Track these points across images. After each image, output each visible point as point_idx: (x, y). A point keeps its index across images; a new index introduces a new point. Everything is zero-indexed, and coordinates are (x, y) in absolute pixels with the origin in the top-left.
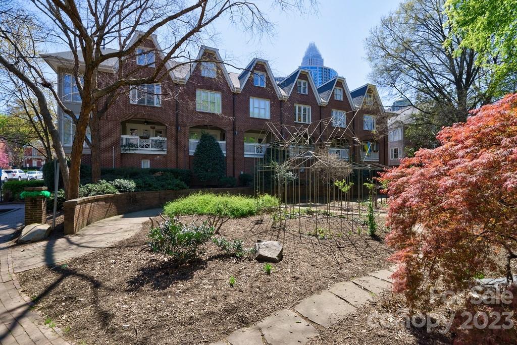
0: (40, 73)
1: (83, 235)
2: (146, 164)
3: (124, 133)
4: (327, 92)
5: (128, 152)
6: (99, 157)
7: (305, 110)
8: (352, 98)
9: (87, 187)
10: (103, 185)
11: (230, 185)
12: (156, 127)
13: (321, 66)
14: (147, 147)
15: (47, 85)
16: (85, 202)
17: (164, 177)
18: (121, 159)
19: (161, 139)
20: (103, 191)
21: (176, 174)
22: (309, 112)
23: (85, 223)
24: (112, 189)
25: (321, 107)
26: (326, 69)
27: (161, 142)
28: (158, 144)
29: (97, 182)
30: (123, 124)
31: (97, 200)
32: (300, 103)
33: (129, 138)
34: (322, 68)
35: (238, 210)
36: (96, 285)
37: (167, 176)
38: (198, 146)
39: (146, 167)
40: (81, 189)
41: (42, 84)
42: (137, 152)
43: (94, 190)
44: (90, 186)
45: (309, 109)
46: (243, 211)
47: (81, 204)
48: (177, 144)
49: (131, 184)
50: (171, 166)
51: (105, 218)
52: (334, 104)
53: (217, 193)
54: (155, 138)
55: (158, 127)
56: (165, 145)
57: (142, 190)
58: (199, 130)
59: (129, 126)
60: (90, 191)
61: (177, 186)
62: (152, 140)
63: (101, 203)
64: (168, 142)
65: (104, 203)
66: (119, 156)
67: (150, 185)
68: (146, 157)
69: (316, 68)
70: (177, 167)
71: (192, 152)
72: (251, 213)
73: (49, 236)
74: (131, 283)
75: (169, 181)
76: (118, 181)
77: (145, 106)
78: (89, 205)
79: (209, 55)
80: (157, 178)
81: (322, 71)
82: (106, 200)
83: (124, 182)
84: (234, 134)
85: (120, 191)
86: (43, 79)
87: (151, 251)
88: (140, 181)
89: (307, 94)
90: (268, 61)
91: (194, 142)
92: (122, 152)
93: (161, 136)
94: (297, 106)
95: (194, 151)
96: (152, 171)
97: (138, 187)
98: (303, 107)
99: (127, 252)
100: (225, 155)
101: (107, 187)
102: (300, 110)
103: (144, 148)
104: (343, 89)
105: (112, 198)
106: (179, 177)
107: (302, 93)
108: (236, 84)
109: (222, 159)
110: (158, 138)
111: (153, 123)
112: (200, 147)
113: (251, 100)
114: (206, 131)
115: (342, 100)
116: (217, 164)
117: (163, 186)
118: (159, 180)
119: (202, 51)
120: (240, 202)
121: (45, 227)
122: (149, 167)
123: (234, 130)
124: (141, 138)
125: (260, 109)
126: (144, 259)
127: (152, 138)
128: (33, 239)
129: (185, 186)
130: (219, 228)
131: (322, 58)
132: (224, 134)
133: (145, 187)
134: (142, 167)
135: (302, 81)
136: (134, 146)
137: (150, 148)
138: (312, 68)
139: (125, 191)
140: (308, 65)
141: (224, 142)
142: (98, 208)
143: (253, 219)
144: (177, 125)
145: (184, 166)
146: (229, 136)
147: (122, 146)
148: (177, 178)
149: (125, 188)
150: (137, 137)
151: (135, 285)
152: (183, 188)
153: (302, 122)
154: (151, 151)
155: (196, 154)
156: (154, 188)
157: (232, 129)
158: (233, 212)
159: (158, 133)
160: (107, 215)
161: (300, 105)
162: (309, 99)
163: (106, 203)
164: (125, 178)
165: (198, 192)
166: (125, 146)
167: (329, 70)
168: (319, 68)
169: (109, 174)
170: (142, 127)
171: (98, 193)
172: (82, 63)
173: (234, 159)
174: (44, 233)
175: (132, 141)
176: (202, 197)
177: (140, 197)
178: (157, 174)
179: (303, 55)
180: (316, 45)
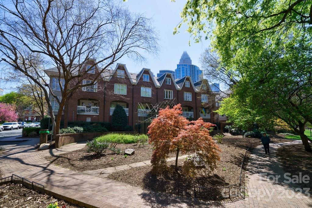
0: (44, 80)
1: (62, 148)
2: (89, 120)
3: (79, 105)
4: (181, 83)
5: (81, 114)
6: (68, 116)
7: (169, 92)
8: (195, 86)
9: (62, 130)
10: (69, 129)
11: (129, 130)
12: (94, 101)
13: (190, 64)
14: (89, 112)
15: (46, 85)
16: (63, 136)
17: (97, 126)
18: (77, 117)
19: (97, 107)
20: (69, 132)
21: (103, 124)
22: (172, 93)
23: (62, 144)
24: (73, 131)
25: (178, 91)
26: (193, 66)
27: (97, 109)
28: (95, 110)
29: (66, 128)
30: (79, 100)
31: (67, 135)
32: (167, 89)
33: (81, 107)
34: (190, 65)
35: (127, 140)
36: (69, 159)
37: (98, 126)
38: (114, 111)
39: (88, 121)
40: (60, 131)
41: (45, 85)
42: (85, 114)
43: (65, 132)
44: (64, 130)
45: (172, 92)
46: (129, 141)
47: (61, 136)
48: (104, 110)
49: (81, 129)
50: (101, 120)
51: (69, 143)
52: (185, 89)
53: (119, 133)
54: (94, 107)
55: (95, 102)
56: (98, 111)
57: (86, 132)
58: (115, 103)
59: (81, 101)
60: (63, 132)
61: (103, 130)
62: (92, 108)
63: (68, 137)
64: (100, 109)
65: (69, 137)
66: (76, 116)
67: (90, 130)
68: (89, 116)
69: (187, 65)
70: (104, 121)
71: (111, 113)
72: (133, 142)
73: (50, 148)
74: (80, 159)
75: (99, 128)
76: (76, 128)
77: (89, 92)
78: (64, 137)
79: (121, 67)
80: (93, 126)
81: (190, 67)
82: (70, 135)
83: (78, 128)
84: (133, 104)
85: (76, 132)
86: (45, 83)
87: (87, 152)
88: (85, 128)
89: (171, 84)
90: (150, 69)
91: (113, 109)
92: (78, 114)
93: (97, 106)
94: (166, 90)
95: (112, 113)
96: (91, 123)
97: (84, 130)
98: (168, 91)
99: (79, 153)
100: (128, 115)
101: (71, 130)
102: (167, 93)
103: (88, 112)
104: (190, 82)
105: (73, 135)
106: (104, 126)
107: (168, 84)
108: (134, 81)
109: (126, 117)
110: (95, 107)
111: (93, 100)
112: (115, 112)
113: (142, 88)
114: (119, 103)
115: (189, 87)
116: (123, 120)
117: (96, 130)
118: (94, 127)
119: (118, 66)
120: (129, 137)
121: (48, 144)
122: (90, 121)
123: (133, 103)
124: (87, 107)
125: (146, 92)
126: (85, 154)
127: (92, 107)
128: (44, 148)
129: (106, 130)
130: (115, 146)
131: (191, 59)
132: (128, 105)
133: (87, 131)
134: (87, 121)
135: (168, 79)
136: (83, 111)
137: (91, 112)
138: (184, 65)
139: (78, 132)
140: (182, 64)
141: (128, 109)
142: (67, 139)
143: (133, 144)
144: (105, 101)
145: (107, 120)
146: (130, 106)
147: (78, 111)
148: (103, 126)
149: (78, 130)
150: (85, 107)
151: (82, 159)
152: (105, 131)
153: (168, 98)
154: (91, 113)
155: (113, 115)
156: (92, 131)
157: (132, 103)
158: (125, 141)
159: (95, 104)
160: (70, 142)
161: (167, 90)
162: (172, 87)
163: (70, 137)
164: (79, 126)
165: (111, 133)
166: (79, 111)
167: (194, 66)
168: (189, 65)
169: (72, 124)
170: (88, 101)
171: (67, 133)
172: (62, 73)
173: (133, 117)
174: (48, 147)
175: (83, 109)
176: (113, 135)
177: (85, 135)
178: (94, 125)
179: (180, 58)
180: (187, 52)
